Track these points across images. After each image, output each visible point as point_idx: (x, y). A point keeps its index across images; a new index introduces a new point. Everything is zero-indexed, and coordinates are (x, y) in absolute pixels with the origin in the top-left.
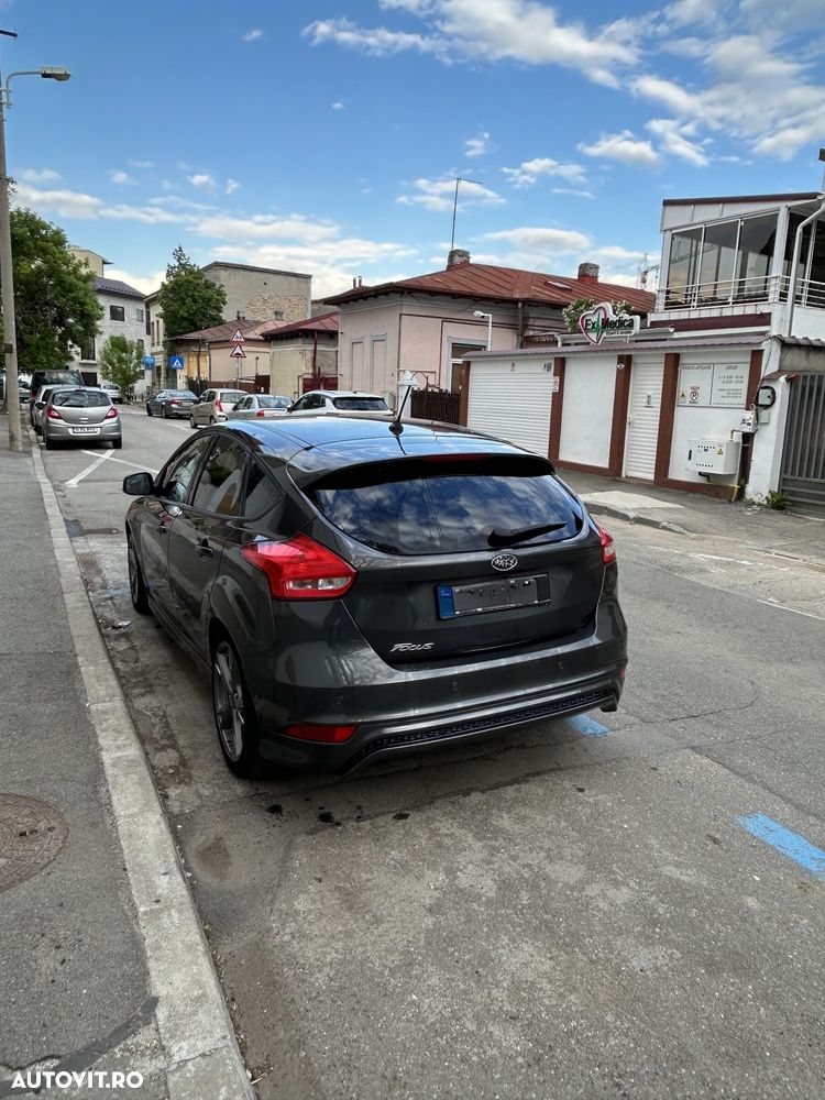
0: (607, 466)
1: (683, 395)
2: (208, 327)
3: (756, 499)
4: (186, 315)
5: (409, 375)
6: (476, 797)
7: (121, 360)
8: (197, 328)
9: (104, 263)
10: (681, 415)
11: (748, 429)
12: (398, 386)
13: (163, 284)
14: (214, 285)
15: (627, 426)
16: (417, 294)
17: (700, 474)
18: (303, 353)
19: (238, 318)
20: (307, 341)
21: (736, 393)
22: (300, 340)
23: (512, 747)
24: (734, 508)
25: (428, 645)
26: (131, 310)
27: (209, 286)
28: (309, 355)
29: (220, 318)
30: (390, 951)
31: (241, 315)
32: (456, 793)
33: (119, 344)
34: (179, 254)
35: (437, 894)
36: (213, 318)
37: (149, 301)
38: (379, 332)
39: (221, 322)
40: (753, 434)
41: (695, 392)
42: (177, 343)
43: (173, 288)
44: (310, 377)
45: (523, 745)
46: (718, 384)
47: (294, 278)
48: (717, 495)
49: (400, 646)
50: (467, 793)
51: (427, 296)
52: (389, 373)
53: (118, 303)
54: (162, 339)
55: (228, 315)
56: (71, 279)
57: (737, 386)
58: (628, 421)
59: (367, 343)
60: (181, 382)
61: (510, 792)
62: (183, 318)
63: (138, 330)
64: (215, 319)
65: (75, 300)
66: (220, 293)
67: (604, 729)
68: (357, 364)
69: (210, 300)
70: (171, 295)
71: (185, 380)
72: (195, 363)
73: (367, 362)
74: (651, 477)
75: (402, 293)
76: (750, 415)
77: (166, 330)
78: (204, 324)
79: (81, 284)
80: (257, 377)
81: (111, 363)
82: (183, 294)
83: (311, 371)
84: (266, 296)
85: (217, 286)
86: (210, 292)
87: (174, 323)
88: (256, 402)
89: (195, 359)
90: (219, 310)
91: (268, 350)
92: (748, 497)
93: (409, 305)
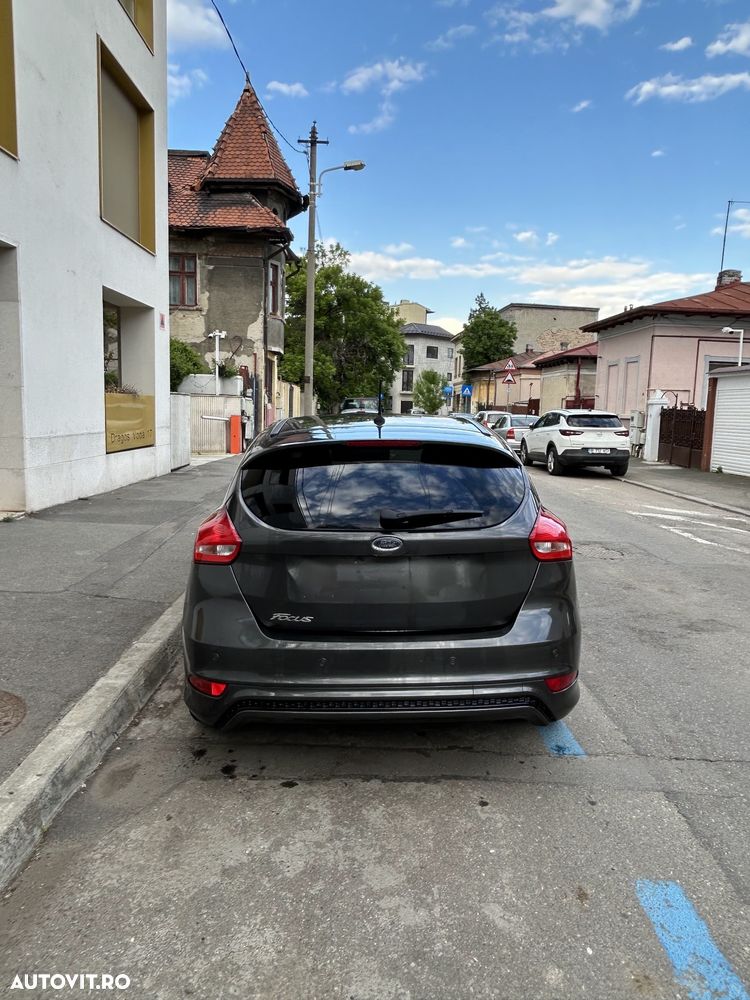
2: (499, 359)
4: (481, 350)
5: (659, 393)
6: (375, 784)
7: (430, 390)
8: (490, 361)
9: (427, 312)
12: (648, 405)
13: (465, 326)
14: (507, 323)
16: (671, 316)
18: (567, 377)
19: (527, 350)
20: (573, 366)
22: (566, 366)
23: (456, 747)
25: (308, 619)
26: (443, 348)
27: (503, 324)
28: (573, 379)
29: (511, 351)
30: (156, 894)
31: (530, 348)
32: (355, 777)
33: (431, 377)
34: (481, 299)
35: (245, 859)
36: (505, 352)
37: (456, 340)
38: (632, 355)
39: (511, 355)
42: (472, 375)
43: (472, 328)
44: (573, 399)
45: (471, 748)
47: (582, 313)
49: (278, 616)
50: (367, 779)
51: (683, 317)
52: (640, 392)
53: (433, 343)
54: (462, 371)
55: (518, 348)
56: (385, 325)
59: (622, 364)
60: (473, 407)
61: (411, 787)
62: (479, 353)
63: (449, 364)
64: (506, 353)
65: (386, 342)
66: (513, 330)
67: (581, 751)
68: (612, 386)
69: (503, 336)
70: (471, 334)
71: (476, 405)
72: (485, 391)
73: (621, 385)
75: (655, 316)
77: (466, 364)
78: (496, 357)
79: (391, 329)
80: (530, 400)
81: (422, 393)
82: (480, 333)
83: (574, 394)
84: (554, 330)
85: (510, 323)
86: (503, 329)
87: (472, 358)
88: (509, 422)
89: (486, 387)
90: (511, 345)
91: (538, 376)
93: (660, 327)
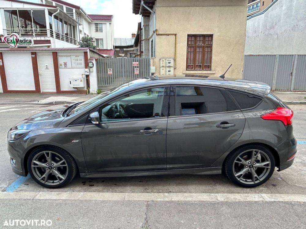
0: (35, 90)
1: (61, 65)
3: (93, 93)
10: (61, 71)
11: (88, 74)
15: (39, 76)
17: (74, 88)
21: (81, 64)
24: (88, 95)
40: (89, 75)
41: (65, 64)
46: (73, 61)
48: (81, 93)
57: (81, 62)
58: (39, 74)
74: (55, 91)
76: (87, 70)
92: (91, 92)
